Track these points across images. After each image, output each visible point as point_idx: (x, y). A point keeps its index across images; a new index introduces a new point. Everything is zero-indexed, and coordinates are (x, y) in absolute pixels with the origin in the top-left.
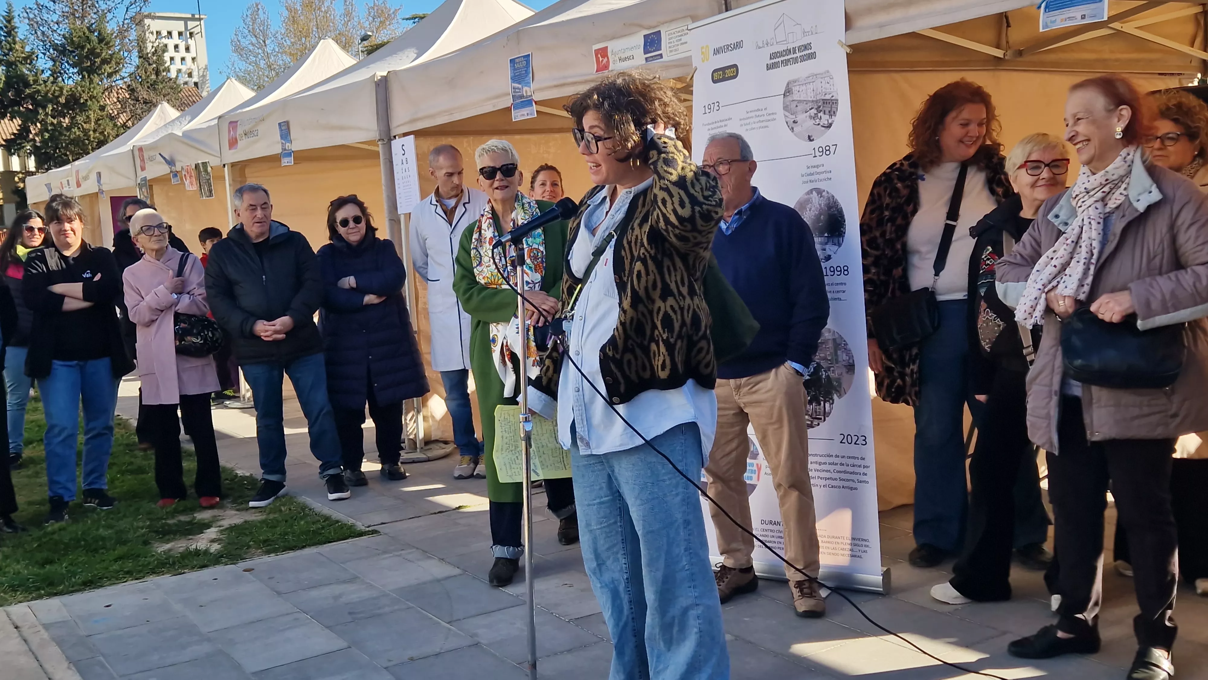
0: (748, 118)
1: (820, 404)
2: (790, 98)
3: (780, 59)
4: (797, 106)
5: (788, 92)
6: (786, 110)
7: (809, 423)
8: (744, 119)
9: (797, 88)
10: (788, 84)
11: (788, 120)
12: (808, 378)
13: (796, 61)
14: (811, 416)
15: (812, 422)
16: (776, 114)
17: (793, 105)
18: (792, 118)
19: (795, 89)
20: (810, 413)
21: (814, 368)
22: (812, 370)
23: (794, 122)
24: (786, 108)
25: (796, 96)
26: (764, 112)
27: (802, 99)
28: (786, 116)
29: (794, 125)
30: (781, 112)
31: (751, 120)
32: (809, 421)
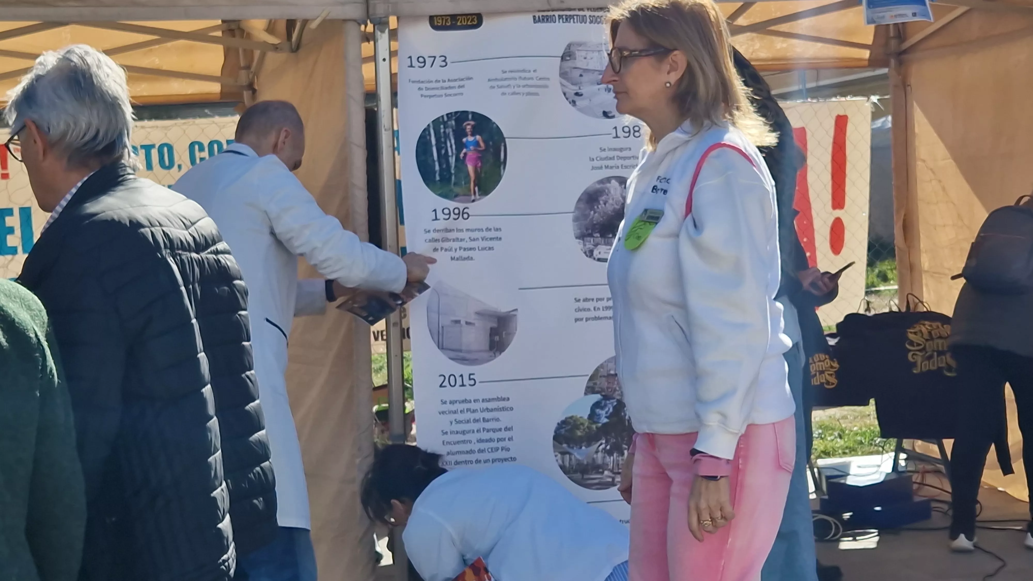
0: (506, 79)
1: (623, 454)
2: (569, 64)
3: (557, 14)
4: (581, 75)
5: (567, 55)
6: (564, 78)
7: (610, 480)
8: (496, 80)
9: (583, 54)
10: (569, 46)
11: (566, 90)
12: (606, 420)
13: (583, 20)
14: (612, 471)
15: (613, 479)
16: (548, 79)
17: (576, 73)
18: (572, 89)
19: (579, 55)
20: (611, 467)
21: (614, 408)
22: (611, 410)
23: (577, 94)
24: (563, 74)
25: (580, 63)
26: (532, 74)
27: (590, 67)
28: (562, 85)
29: (576, 98)
30: (555, 80)
31: (512, 82)
32: (610, 477)
